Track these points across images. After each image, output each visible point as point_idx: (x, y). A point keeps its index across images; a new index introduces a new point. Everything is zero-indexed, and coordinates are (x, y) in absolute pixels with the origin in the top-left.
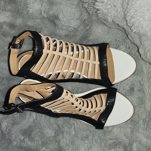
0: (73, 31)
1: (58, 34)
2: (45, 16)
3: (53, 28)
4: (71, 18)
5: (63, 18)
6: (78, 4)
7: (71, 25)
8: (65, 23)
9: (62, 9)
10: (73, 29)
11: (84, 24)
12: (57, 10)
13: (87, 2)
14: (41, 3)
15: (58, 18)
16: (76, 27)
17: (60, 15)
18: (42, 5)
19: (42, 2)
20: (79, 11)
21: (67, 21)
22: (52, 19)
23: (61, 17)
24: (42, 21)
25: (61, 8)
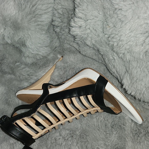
0: (41, 59)
1: (24, 61)
2: (9, 41)
3: (18, 55)
4: (39, 45)
5: (31, 45)
6: (48, 29)
7: (40, 53)
8: (33, 51)
9: (29, 35)
10: (41, 57)
11: (55, 52)
12: (24, 35)
13: (59, 26)
14: (4, 26)
15: (25, 45)
16: (45, 55)
17: (28, 42)
18: (5, 29)
19: (6, 26)
20: (49, 38)
21: (36, 49)
22: (18, 45)
23: (28, 43)
24: (5, 47)
25: (28, 33)
